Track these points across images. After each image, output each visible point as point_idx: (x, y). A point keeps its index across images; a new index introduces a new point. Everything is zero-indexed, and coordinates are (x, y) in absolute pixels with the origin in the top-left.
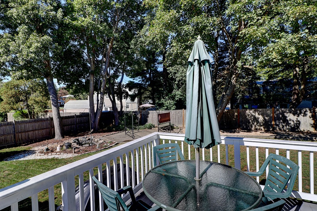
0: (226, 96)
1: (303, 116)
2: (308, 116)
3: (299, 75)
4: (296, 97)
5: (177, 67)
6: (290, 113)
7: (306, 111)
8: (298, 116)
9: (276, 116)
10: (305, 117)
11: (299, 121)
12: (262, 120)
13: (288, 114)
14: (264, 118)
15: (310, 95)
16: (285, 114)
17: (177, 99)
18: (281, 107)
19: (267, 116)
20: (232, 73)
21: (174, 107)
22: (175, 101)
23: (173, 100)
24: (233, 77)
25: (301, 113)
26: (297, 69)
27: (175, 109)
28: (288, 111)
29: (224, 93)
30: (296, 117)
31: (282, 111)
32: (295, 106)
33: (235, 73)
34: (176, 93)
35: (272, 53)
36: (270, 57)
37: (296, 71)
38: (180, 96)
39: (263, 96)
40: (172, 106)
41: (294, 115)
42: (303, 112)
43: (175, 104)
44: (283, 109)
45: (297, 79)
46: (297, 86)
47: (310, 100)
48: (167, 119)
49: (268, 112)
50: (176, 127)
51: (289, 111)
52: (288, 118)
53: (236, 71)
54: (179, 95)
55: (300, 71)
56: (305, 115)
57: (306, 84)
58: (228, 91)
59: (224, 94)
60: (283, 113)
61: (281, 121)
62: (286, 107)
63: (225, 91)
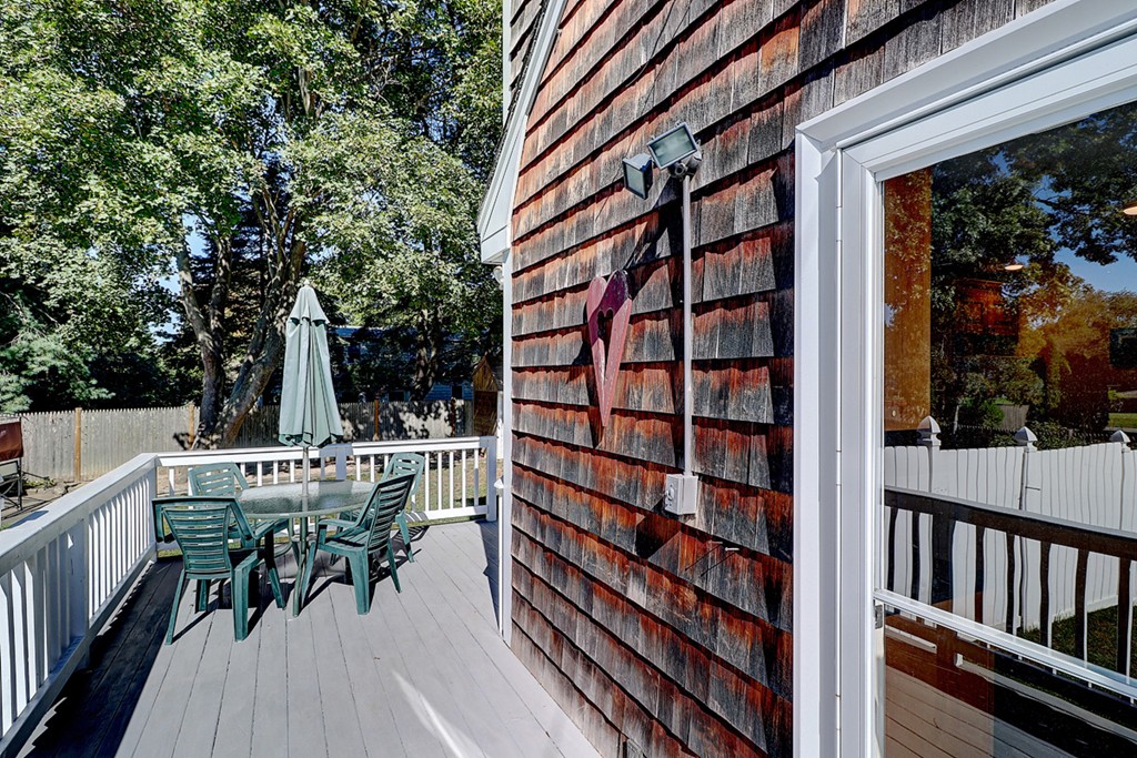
0: (259, 366)
1: (435, 418)
2: (442, 418)
3: (428, 325)
4: (421, 374)
5: (55, 246)
6: (411, 411)
7: (438, 408)
8: (425, 420)
9: (381, 421)
10: (437, 421)
11: (426, 431)
12: (351, 434)
13: (407, 414)
14: (355, 427)
15: (447, 371)
16: (401, 414)
17: (37, 369)
18: (392, 400)
19: (360, 423)
20: (277, 301)
21: (18, 400)
22: (26, 376)
23: (17, 372)
24: (279, 314)
25: (430, 411)
26: (425, 312)
27: (26, 408)
28: (405, 409)
29: (251, 358)
30: (421, 421)
31: (395, 407)
32: (418, 396)
33: (285, 305)
34: (36, 345)
35: (381, 279)
36: (376, 286)
37: (422, 315)
38: (54, 358)
39: (352, 370)
40: (12, 399)
41: (418, 417)
42: (434, 408)
43: (26, 391)
44: (396, 403)
45: (425, 334)
46: (424, 350)
47: (448, 383)
48: (9, 447)
49: (364, 411)
50: (37, 481)
51: (408, 407)
52: (406, 426)
53: (288, 298)
54: (50, 355)
55: (429, 317)
56: (437, 416)
57: (440, 345)
58: (263, 354)
59: (248, 361)
60: (396, 412)
61: (393, 432)
62: (400, 398)
63: (254, 351)
